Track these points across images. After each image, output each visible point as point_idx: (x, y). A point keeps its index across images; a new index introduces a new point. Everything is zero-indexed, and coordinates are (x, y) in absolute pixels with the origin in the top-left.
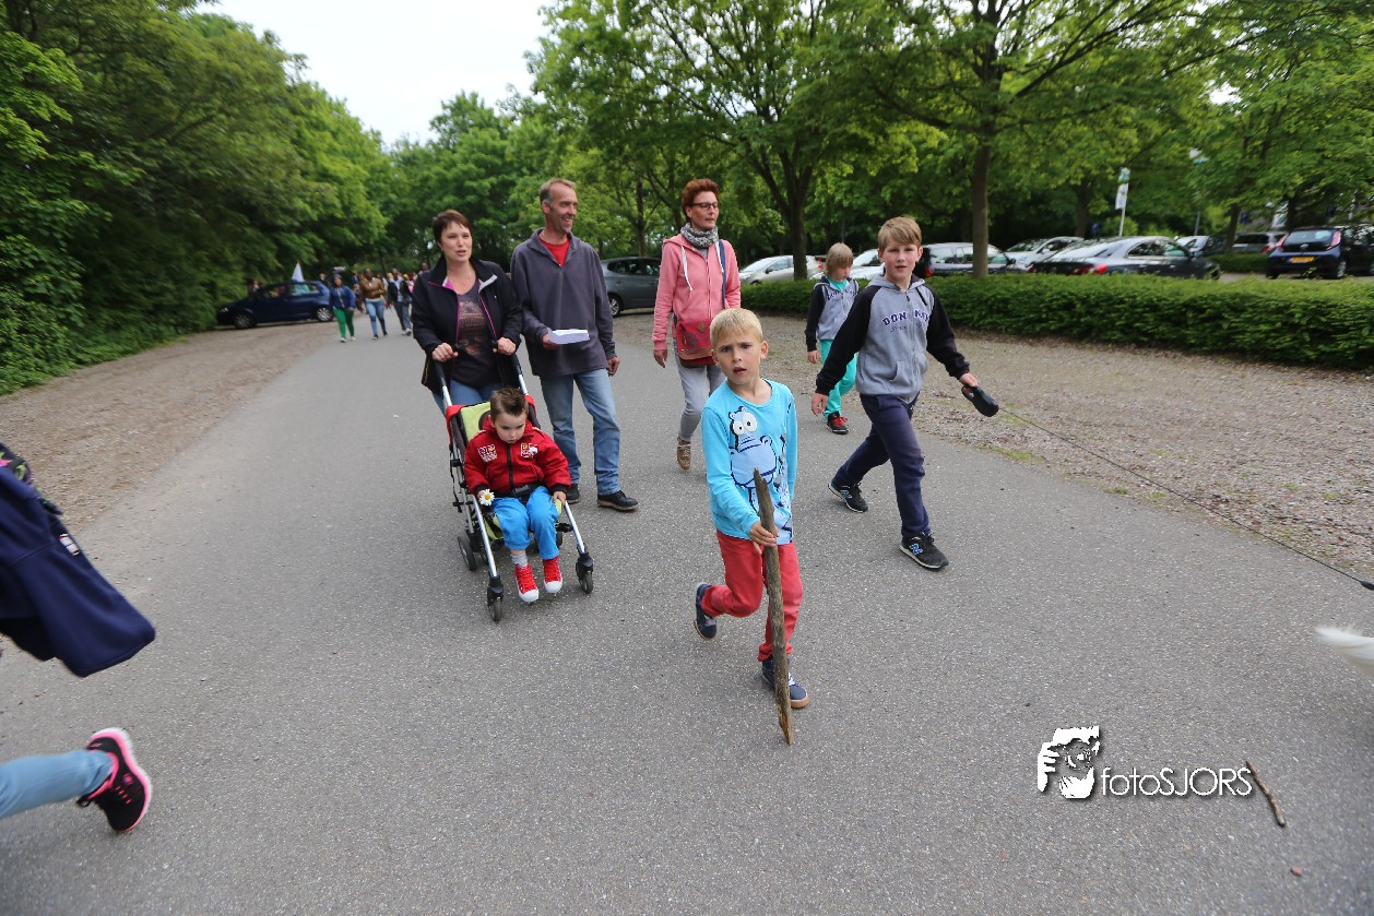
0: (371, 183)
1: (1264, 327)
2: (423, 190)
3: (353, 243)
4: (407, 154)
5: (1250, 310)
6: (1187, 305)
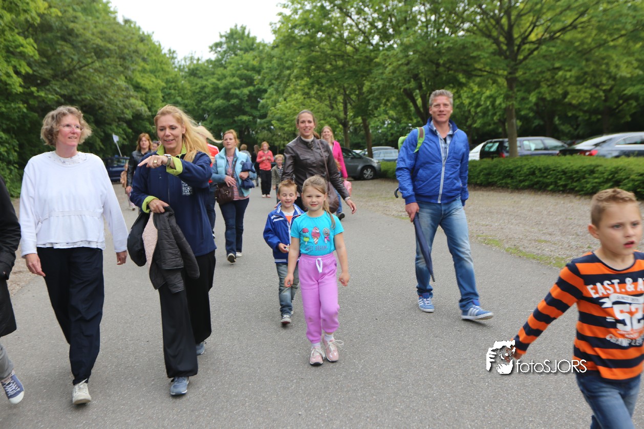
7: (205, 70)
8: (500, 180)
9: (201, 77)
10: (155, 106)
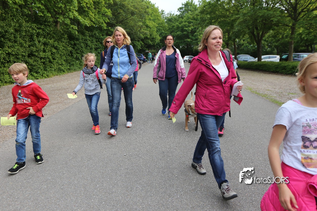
0: (158, 28)
3: (151, 44)
4: (170, 18)
7: (175, 19)
8: (281, 70)
9: (173, 22)
10: (153, 34)
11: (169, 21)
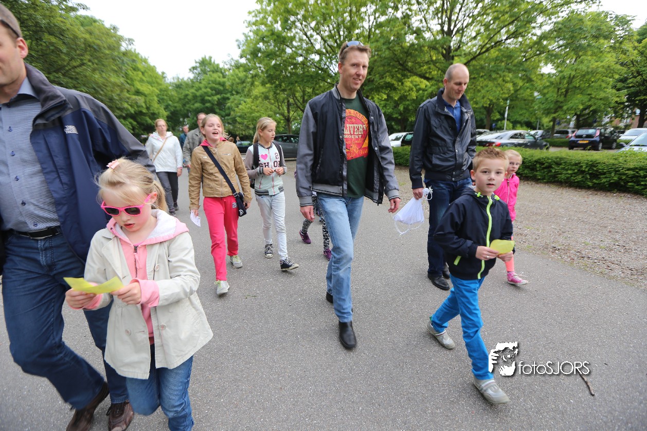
0: (160, 96)
1: (570, 172)
2: (185, 100)
3: (151, 124)
4: (178, 83)
5: (564, 164)
6: (536, 162)
11: (177, 88)
